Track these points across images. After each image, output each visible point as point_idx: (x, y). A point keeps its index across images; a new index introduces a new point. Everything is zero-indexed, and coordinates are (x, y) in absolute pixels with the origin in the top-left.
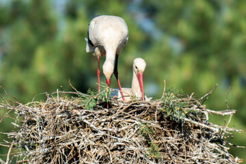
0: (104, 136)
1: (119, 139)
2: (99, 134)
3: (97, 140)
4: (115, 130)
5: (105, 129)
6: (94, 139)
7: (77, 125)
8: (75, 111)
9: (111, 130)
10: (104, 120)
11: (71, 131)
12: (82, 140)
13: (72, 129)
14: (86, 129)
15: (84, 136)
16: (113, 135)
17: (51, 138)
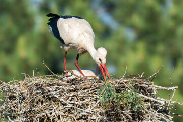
0: (71, 108)
1: (83, 110)
2: (67, 106)
3: (66, 111)
4: (80, 103)
5: (72, 102)
6: (64, 111)
7: (50, 99)
8: (47, 88)
9: (77, 103)
10: (71, 95)
11: (44, 104)
12: (53, 111)
13: (46, 102)
14: (57, 102)
15: (55, 108)
16: (79, 107)
17: (29, 110)
